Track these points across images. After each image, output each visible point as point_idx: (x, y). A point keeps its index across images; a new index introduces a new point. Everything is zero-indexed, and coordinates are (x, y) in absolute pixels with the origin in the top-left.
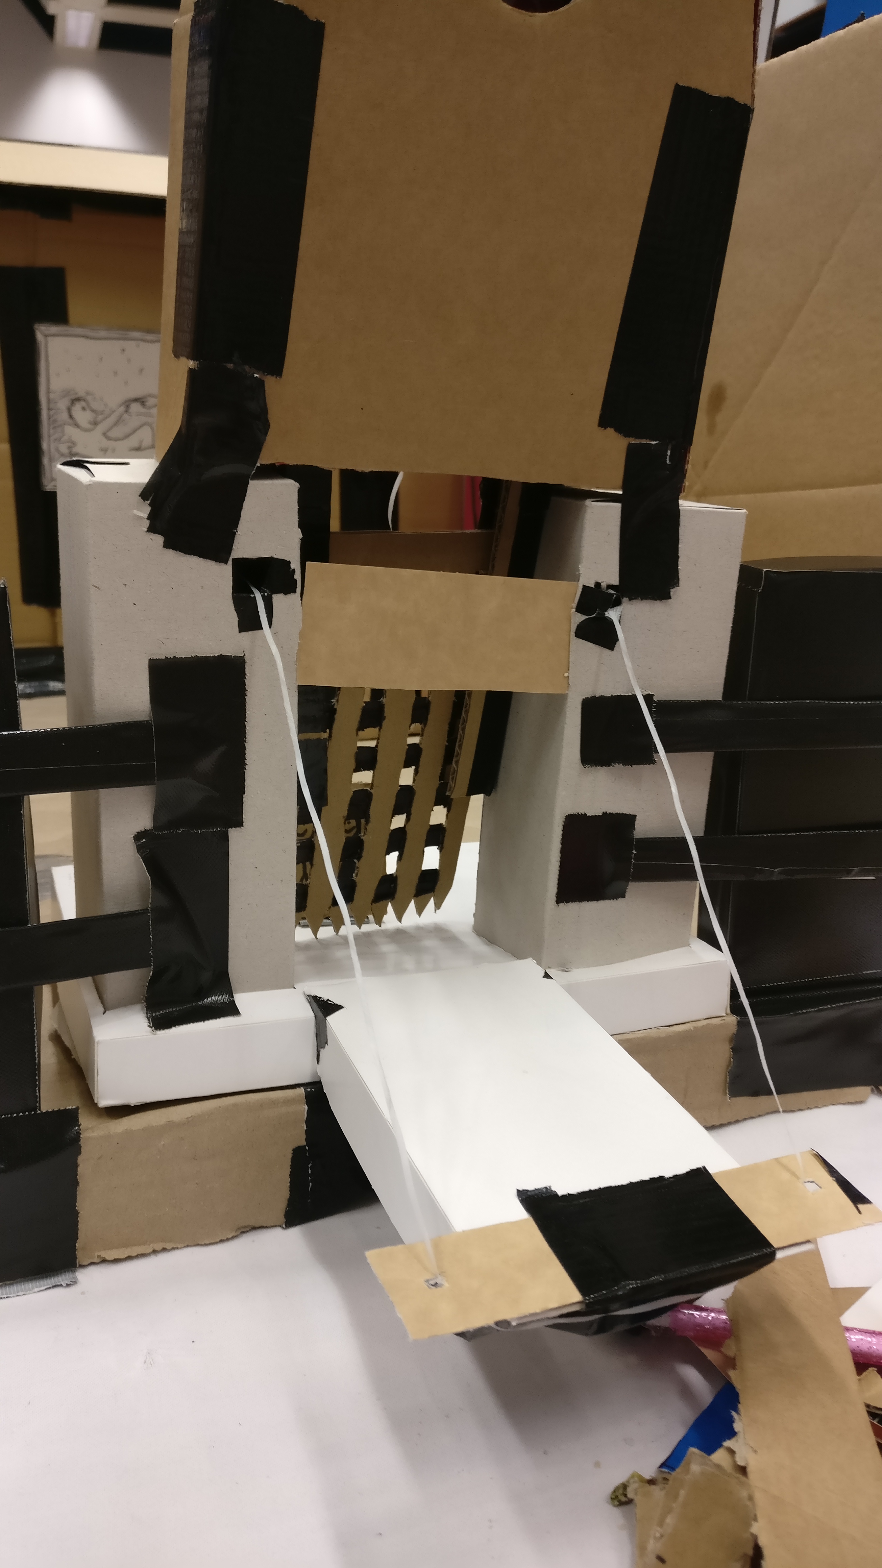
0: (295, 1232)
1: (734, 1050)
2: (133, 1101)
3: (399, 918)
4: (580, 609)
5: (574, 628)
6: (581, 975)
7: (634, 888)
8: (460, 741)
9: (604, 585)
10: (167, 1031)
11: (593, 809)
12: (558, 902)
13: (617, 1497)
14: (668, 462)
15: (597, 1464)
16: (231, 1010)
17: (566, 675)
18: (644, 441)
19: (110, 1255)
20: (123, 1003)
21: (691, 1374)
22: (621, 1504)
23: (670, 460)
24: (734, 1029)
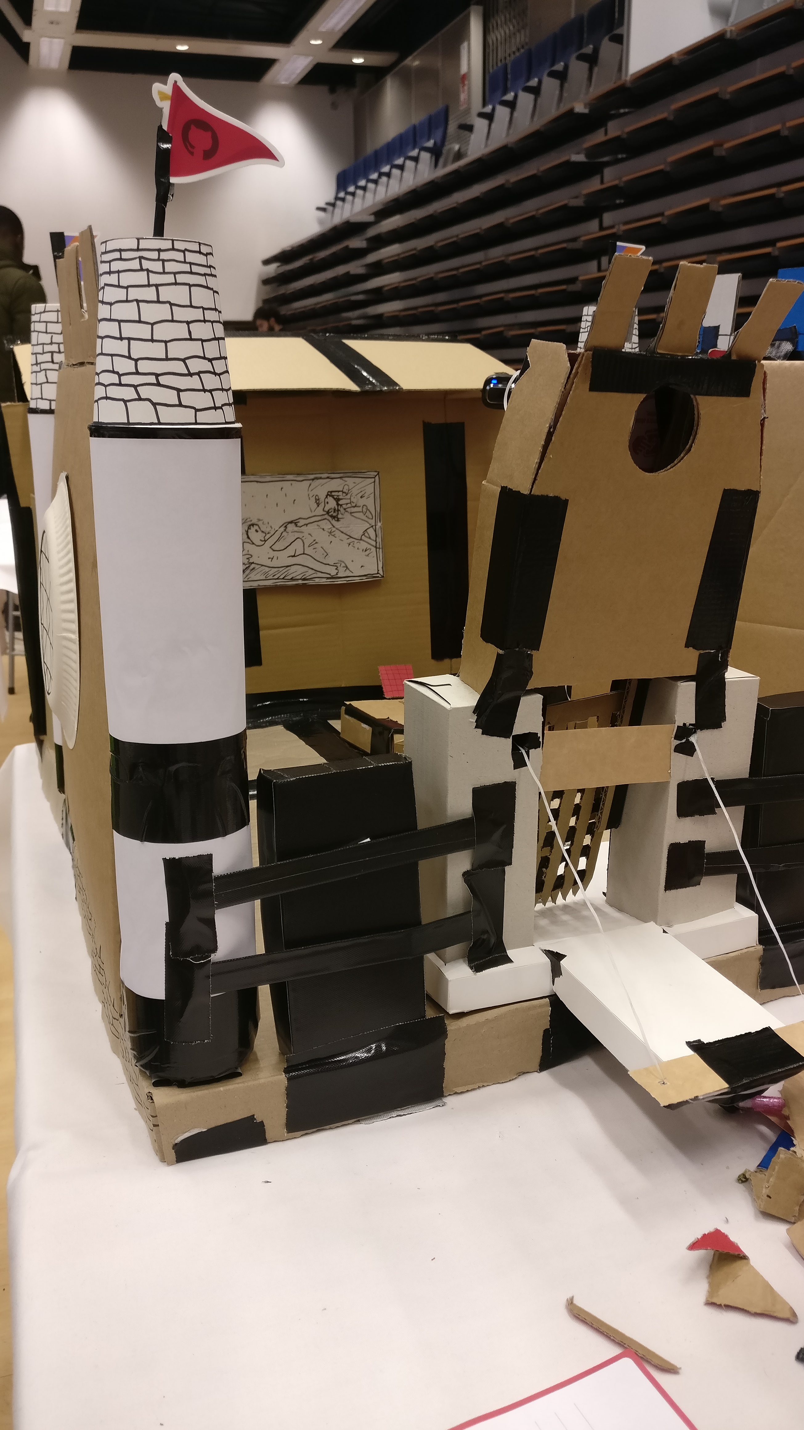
0: (545, 1074)
1: (762, 964)
2: (466, 1010)
3: (564, 898)
4: (677, 737)
5: (673, 748)
6: (680, 928)
7: (705, 880)
8: (603, 801)
9: (688, 724)
10: (481, 973)
11: (683, 840)
12: (665, 890)
13: (740, 1179)
14: (720, 660)
15: (728, 1168)
16: (508, 960)
17: (669, 771)
18: (707, 651)
19: (459, 1090)
20: (454, 959)
21: (764, 1129)
22: (743, 1182)
23: (721, 659)
24: (762, 953)
